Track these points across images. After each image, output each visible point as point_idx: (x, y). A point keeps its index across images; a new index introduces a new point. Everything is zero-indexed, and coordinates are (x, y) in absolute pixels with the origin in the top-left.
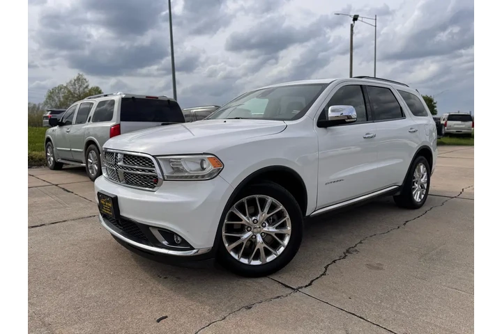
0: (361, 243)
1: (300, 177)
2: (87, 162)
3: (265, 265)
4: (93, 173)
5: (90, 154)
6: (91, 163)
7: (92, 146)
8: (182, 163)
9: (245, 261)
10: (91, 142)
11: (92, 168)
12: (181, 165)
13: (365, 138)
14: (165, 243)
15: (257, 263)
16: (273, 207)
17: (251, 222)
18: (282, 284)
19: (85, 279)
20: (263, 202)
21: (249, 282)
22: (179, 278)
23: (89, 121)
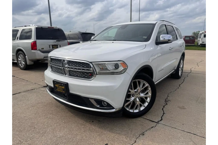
0: (168, 96)
1: (152, 69)
2: (18, 60)
3: (140, 112)
4: (22, 65)
5: (19, 56)
6: (20, 61)
7: (20, 52)
8: (107, 66)
9: (131, 111)
10: (19, 50)
11: (21, 63)
12: (106, 67)
13: (170, 49)
14: (98, 106)
15: (137, 111)
16: (144, 85)
17: (134, 92)
18: (149, 120)
19: (51, 126)
20: (139, 83)
21: (134, 120)
22: (99, 121)
23: (17, 39)
